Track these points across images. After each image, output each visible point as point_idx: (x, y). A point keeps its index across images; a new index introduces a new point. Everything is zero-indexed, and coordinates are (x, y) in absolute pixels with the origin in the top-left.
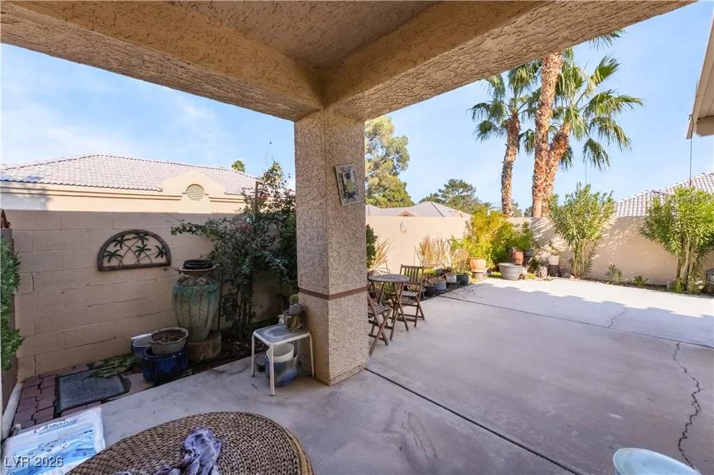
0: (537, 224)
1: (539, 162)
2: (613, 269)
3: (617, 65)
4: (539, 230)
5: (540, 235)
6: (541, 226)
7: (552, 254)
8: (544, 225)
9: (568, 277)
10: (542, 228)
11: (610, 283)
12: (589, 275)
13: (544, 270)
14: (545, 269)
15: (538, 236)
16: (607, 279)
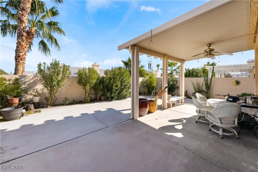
0: (23, 79)
1: (21, 42)
2: (66, 99)
3: (58, 14)
4: (25, 82)
5: (25, 86)
6: (27, 80)
7: (35, 96)
8: (28, 80)
9: (47, 107)
10: (27, 82)
11: (65, 105)
12: (56, 103)
13: (32, 107)
14: (33, 105)
15: (24, 87)
16: (64, 103)
